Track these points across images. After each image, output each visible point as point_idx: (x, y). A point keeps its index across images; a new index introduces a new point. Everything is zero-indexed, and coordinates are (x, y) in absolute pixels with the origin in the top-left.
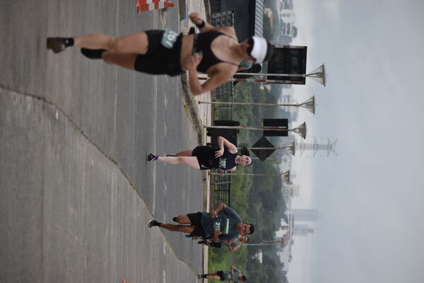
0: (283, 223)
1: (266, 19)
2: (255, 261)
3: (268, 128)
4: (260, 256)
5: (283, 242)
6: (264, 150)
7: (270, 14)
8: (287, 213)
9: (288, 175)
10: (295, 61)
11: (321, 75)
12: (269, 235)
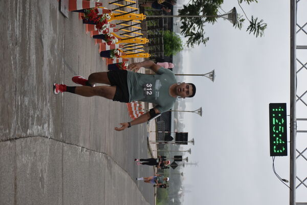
0: (181, 189)
1: (175, 122)
2: (172, 202)
3: (176, 159)
4: (173, 200)
5: (180, 195)
6: (174, 166)
7: (176, 120)
8: (182, 186)
9: (182, 174)
10: (184, 137)
11: (193, 142)
12: (176, 193)
